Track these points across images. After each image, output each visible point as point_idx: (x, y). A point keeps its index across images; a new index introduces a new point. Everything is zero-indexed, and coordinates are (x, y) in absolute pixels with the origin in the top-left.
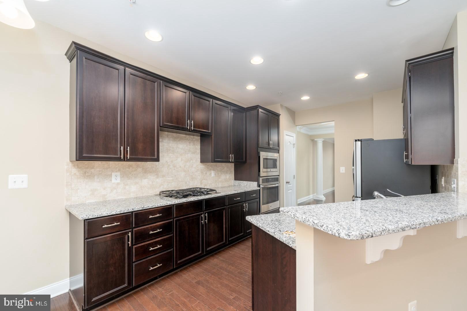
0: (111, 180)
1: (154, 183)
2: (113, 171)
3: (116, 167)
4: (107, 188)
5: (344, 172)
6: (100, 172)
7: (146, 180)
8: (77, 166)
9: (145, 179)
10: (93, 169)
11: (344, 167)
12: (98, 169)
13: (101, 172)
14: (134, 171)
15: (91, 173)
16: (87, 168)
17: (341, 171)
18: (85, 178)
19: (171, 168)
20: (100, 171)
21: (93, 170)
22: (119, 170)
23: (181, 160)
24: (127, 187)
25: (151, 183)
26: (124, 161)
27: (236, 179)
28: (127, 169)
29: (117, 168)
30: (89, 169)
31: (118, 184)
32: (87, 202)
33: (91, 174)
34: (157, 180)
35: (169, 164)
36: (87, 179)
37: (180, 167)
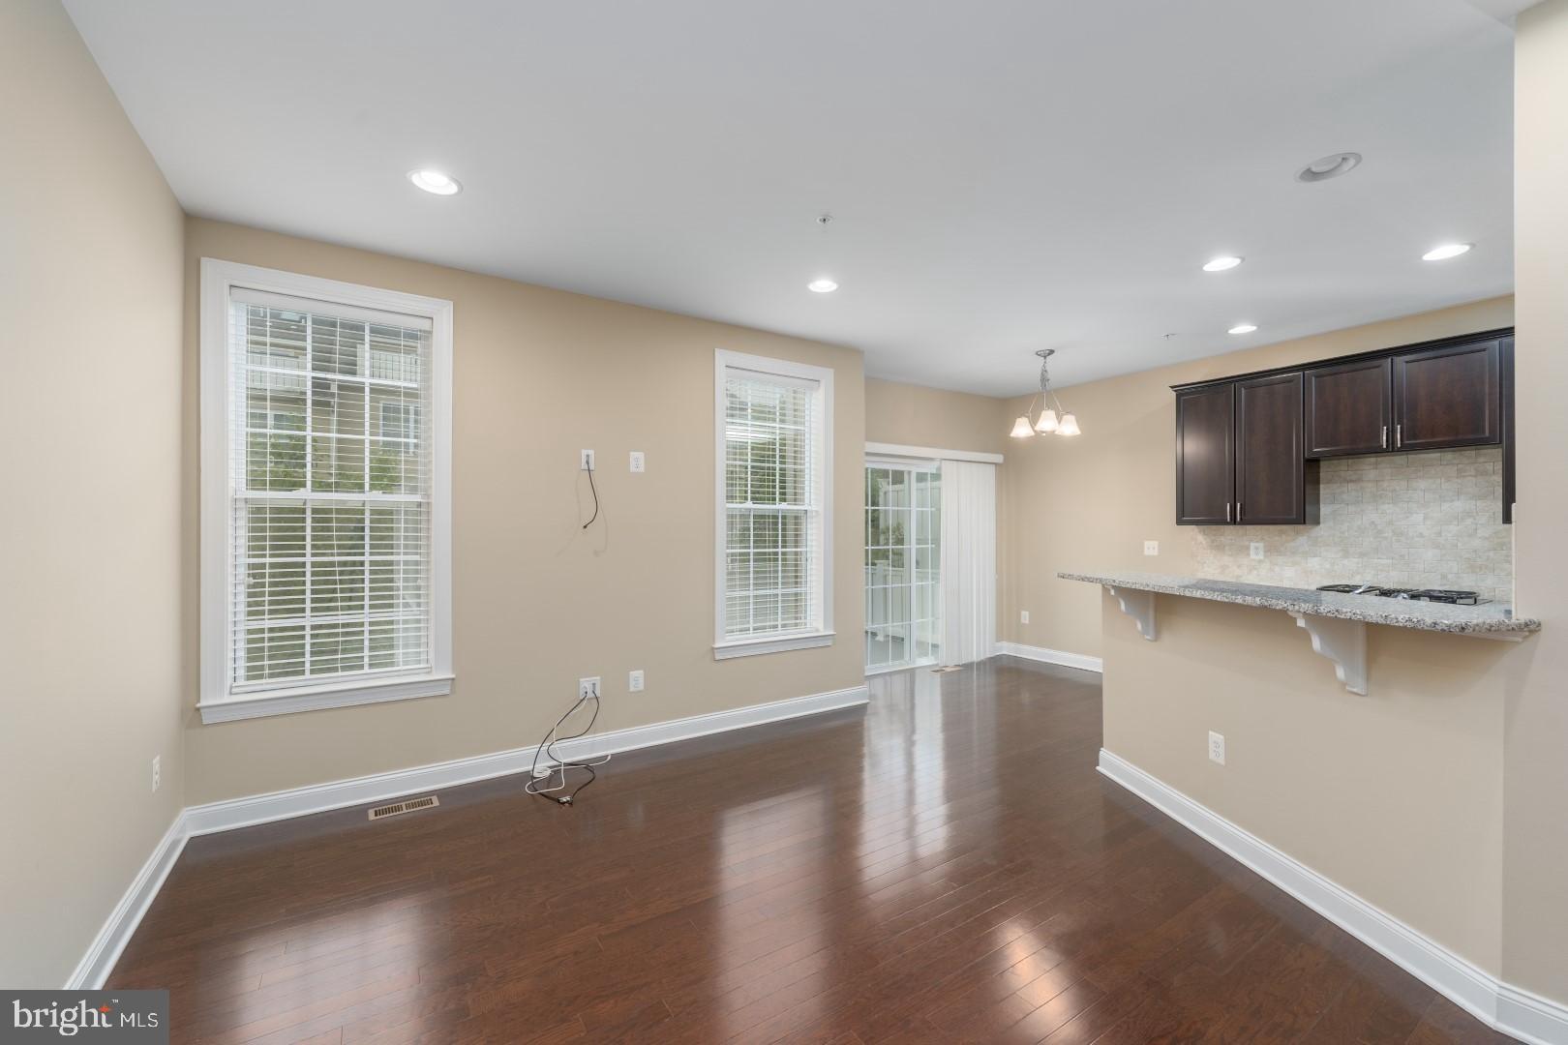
0: (1249, 555)
1: (1336, 567)
2: (1251, 541)
7: (1316, 559)
8: (1204, 531)
9: (1314, 557)
14: (1290, 542)
19: (1386, 538)
23: (1425, 519)
24: (1277, 569)
25: (1328, 566)
26: (1234, 522)
31: (1260, 561)
34: (1346, 562)
35: (1379, 527)
37: (1421, 535)
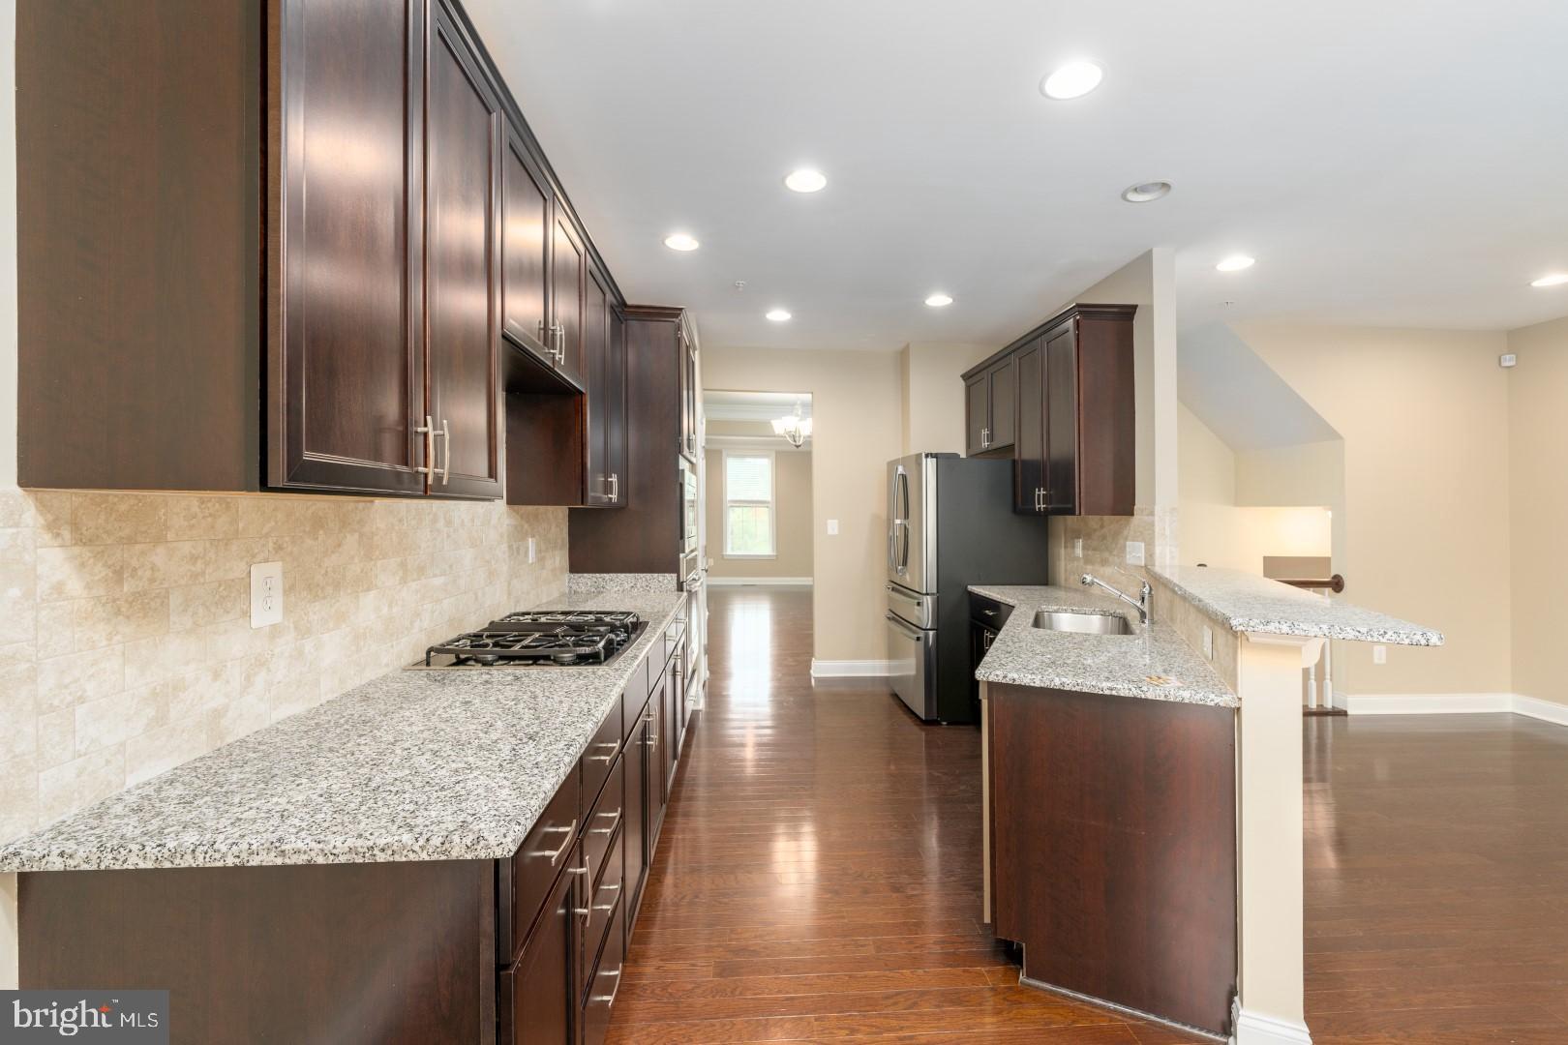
0: (246, 614)
2: (251, 558)
3: (265, 531)
4: (229, 664)
5: (836, 532)
6: (194, 564)
9: (368, 590)
10: (161, 550)
11: (836, 521)
12: (186, 548)
13: (199, 565)
14: (333, 552)
15: (148, 573)
16: (131, 541)
17: (830, 532)
18: (118, 612)
20: (194, 559)
21: (159, 556)
22: (279, 548)
25: (385, 610)
27: (576, 566)
28: (309, 542)
29: (267, 535)
30: (138, 547)
31: (276, 632)
32: (131, 781)
33: (152, 580)
34: (404, 592)
36: (128, 617)
